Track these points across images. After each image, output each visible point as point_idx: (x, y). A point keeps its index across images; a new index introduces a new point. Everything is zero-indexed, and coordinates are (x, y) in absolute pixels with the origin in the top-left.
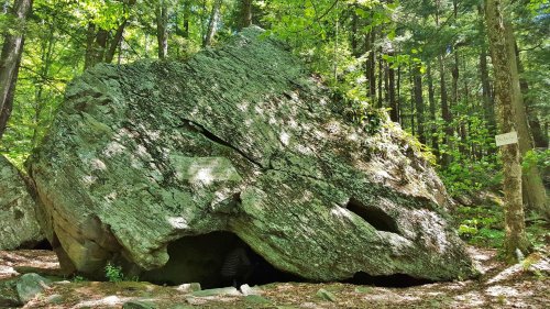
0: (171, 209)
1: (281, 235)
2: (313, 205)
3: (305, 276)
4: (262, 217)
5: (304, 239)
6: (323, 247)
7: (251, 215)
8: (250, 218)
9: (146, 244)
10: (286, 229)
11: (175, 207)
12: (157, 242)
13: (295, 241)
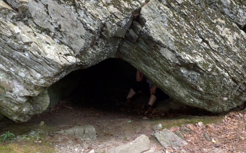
0: (48, 32)
1: (193, 67)
2: (218, 26)
3: (211, 110)
4: (171, 45)
5: (217, 71)
6: (233, 79)
7: (159, 43)
8: (157, 45)
9: (19, 90)
10: (198, 59)
11: (52, 28)
12: (36, 88)
13: (209, 74)
